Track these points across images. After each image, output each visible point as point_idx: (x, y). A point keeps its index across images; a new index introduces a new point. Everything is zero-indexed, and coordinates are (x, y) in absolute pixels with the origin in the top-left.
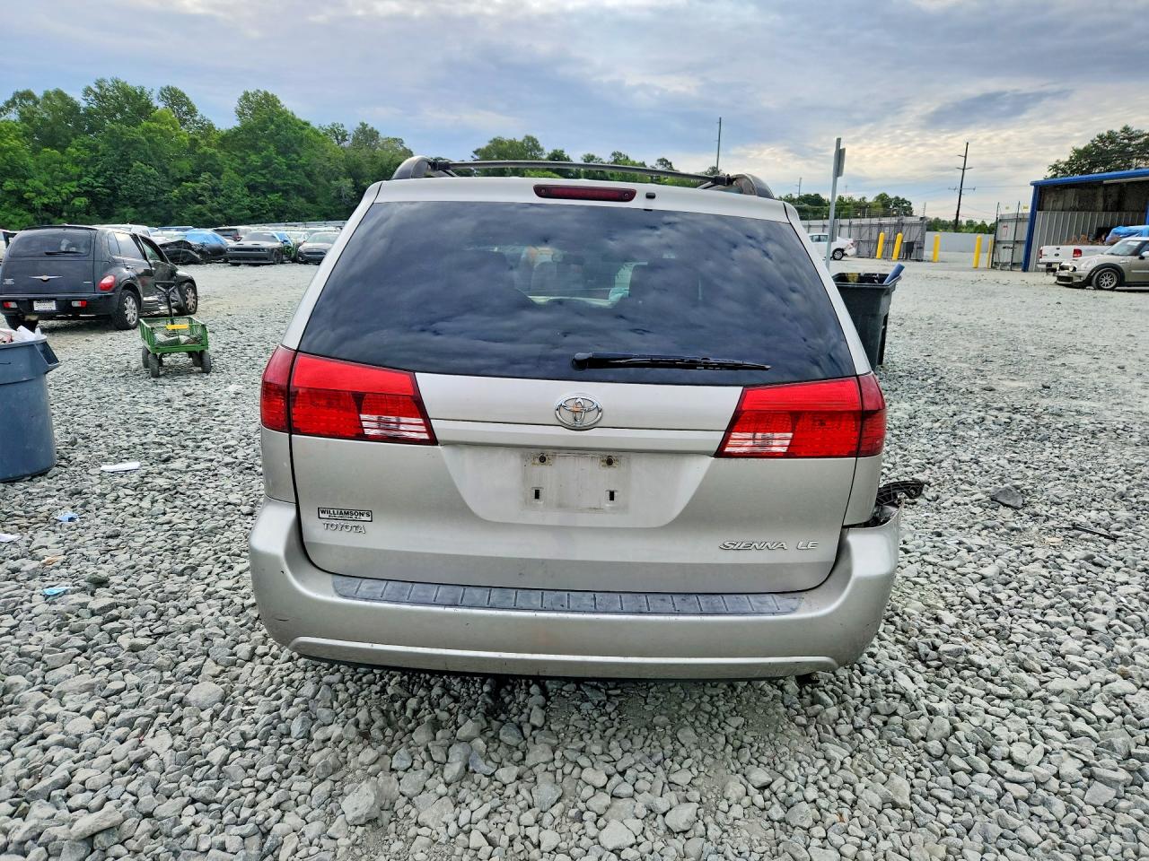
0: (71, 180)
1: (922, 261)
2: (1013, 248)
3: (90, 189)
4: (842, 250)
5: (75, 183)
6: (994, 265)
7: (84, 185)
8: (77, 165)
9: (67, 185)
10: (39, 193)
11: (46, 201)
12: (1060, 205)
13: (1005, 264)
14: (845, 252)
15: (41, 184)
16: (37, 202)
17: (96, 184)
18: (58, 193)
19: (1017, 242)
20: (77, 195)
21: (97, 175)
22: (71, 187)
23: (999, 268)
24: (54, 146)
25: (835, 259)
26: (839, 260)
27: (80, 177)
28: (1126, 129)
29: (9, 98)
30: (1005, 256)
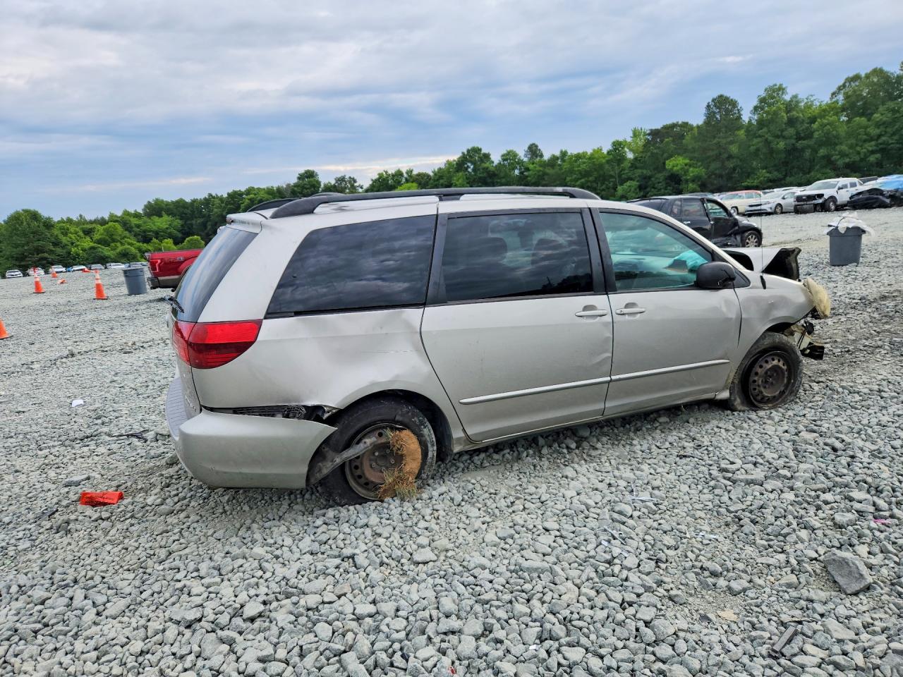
0: (871, 139)
3: (884, 146)
5: (873, 143)
7: (881, 144)
8: (878, 128)
9: (867, 145)
10: (843, 155)
11: (847, 160)
15: (846, 148)
16: (840, 163)
17: (891, 142)
18: (859, 153)
20: (873, 152)
21: (894, 134)
22: (871, 146)
24: (862, 115)
27: (879, 136)
29: (841, 83)
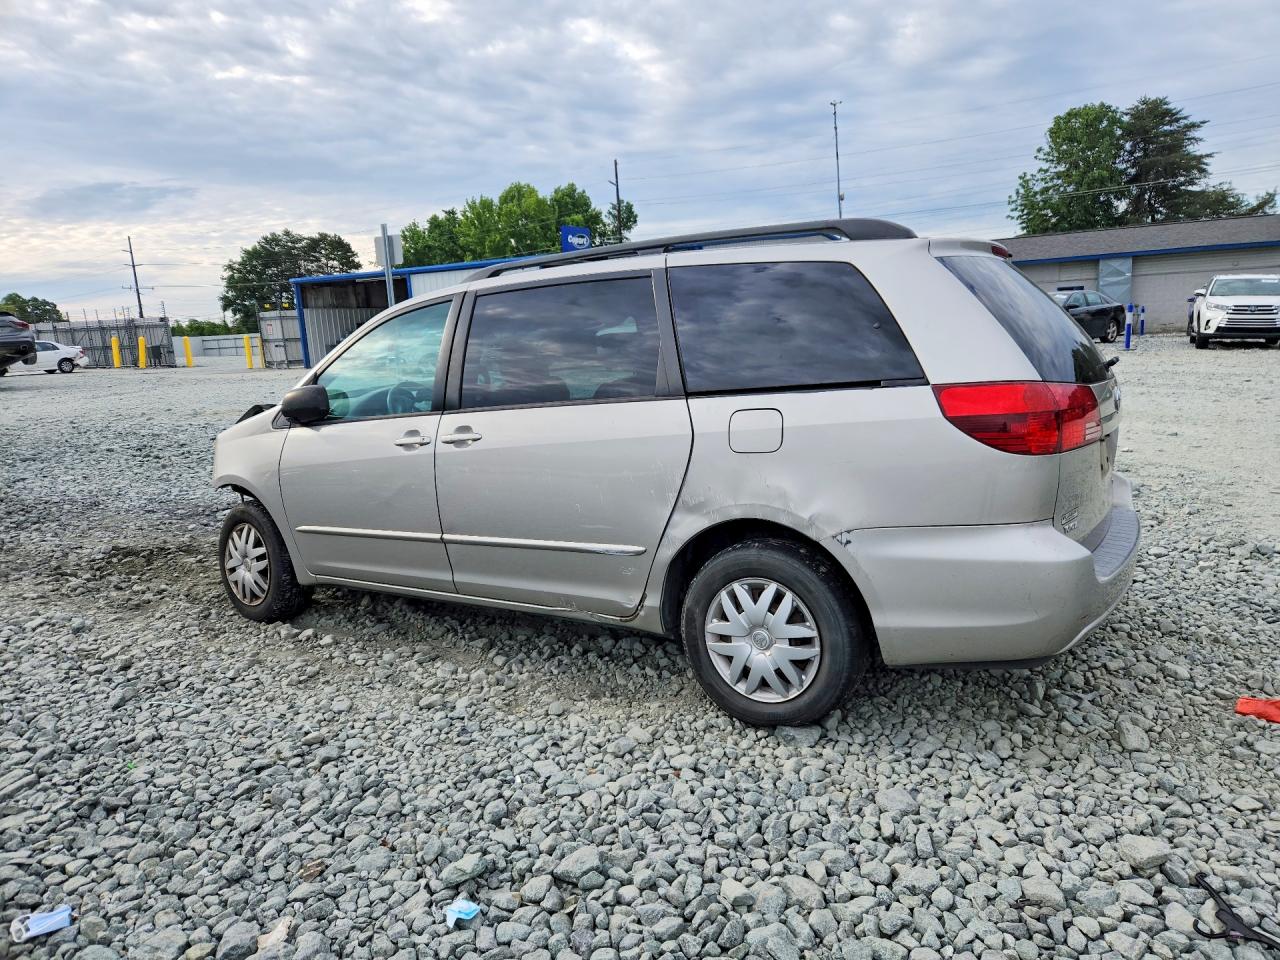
1: (176, 367)
2: (285, 346)
4: (70, 360)
6: (269, 365)
12: (320, 303)
13: (282, 362)
14: (75, 362)
19: (287, 340)
23: (275, 367)
25: (63, 372)
26: (70, 372)
28: (287, 233)
30: (278, 354)
